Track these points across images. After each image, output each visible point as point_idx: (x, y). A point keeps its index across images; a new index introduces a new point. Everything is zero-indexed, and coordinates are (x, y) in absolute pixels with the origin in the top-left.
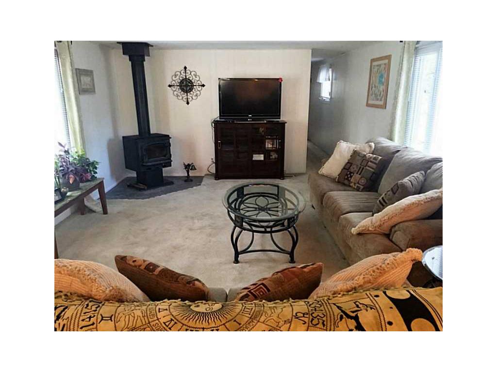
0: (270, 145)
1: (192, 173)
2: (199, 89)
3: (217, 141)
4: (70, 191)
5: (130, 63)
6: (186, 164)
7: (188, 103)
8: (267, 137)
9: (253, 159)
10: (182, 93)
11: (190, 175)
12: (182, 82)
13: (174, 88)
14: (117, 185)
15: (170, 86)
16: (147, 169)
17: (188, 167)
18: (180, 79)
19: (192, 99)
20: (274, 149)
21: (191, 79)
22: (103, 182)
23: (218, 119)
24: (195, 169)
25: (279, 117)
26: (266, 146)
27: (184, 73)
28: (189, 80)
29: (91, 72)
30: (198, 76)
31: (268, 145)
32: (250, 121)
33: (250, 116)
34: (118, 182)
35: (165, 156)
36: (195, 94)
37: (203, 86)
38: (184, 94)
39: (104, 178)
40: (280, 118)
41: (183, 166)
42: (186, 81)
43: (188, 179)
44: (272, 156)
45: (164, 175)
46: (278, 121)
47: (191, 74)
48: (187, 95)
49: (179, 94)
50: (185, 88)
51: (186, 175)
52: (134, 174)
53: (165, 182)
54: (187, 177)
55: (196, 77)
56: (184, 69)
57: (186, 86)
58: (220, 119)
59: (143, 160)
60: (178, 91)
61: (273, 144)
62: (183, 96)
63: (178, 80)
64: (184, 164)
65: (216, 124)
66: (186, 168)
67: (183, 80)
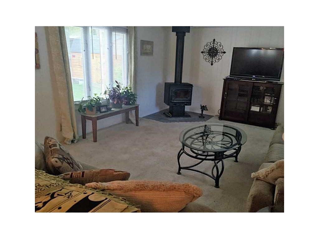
0: (268, 101)
1: (205, 112)
2: (221, 55)
3: (225, 92)
4: (114, 108)
5: (176, 36)
6: (202, 106)
7: (212, 64)
8: (266, 94)
9: (251, 110)
10: (209, 57)
11: (203, 113)
12: (210, 50)
13: (205, 54)
14: (159, 112)
15: (202, 52)
16: (174, 105)
17: (203, 108)
18: (209, 48)
19: (216, 61)
20: (271, 104)
21: (217, 48)
22: (138, 106)
23: (229, 77)
24: (207, 110)
25: (279, 79)
26: (265, 101)
27: (213, 43)
28: (215, 48)
29: (152, 42)
30: (222, 46)
31: (267, 101)
32: (253, 80)
33: (254, 76)
34: (160, 110)
35: (187, 98)
36: (218, 58)
37: (225, 52)
38: (210, 58)
39: (139, 105)
40: (279, 81)
41: (200, 107)
42: (213, 49)
43: (201, 116)
44: (269, 109)
45: (185, 110)
46: (277, 83)
47: (217, 44)
48: (212, 59)
49: (207, 58)
50: (212, 54)
51: (201, 113)
52: (168, 107)
53: (185, 115)
54: (201, 114)
55: (220, 47)
56: (213, 41)
57: (213, 52)
58: (230, 77)
59: (172, 98)
60: (207, 56)
61: (271, 101)
62: (210, 59)
63: (208, 48)
64: (201, 106)
65: (226, 80)
66: (201, 108)
67: (211, 48)
